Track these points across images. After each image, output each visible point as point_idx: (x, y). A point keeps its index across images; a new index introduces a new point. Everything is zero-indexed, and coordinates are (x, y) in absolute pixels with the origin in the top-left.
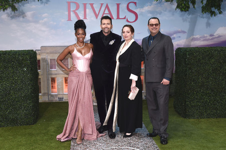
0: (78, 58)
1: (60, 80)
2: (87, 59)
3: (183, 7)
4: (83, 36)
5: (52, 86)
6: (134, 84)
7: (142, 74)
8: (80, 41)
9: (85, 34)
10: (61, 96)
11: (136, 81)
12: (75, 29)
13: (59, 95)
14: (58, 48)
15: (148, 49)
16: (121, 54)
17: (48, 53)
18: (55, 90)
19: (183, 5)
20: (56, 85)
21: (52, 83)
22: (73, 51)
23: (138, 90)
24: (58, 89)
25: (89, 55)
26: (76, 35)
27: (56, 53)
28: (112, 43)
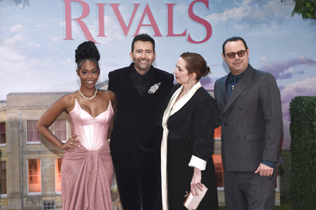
0: (83, 122)
1: (48, 165)
2: (102, 123)
3: (308, 11)
4: (94, 76)
5: (31, 178)
6: (197, 179)
7: (215, 151)
8: (88, 86)
9: (97, 71)
10: (50, 199)
11: (202, 171)
12: (77, 61)
13: (46, 196)
14: (45, 96)
15: (225, 102)
16: (172, 113)
17: (22, 108)
18: (38, 186)
19: (308, 5)
20: (39, 175)
21: (30, 172)
22: (73, 106)
23: (205, 189)
24: (44, 183)
25: (106, 115)
26: (79, 74)
27: (40, 108)
28: (154, 89)
